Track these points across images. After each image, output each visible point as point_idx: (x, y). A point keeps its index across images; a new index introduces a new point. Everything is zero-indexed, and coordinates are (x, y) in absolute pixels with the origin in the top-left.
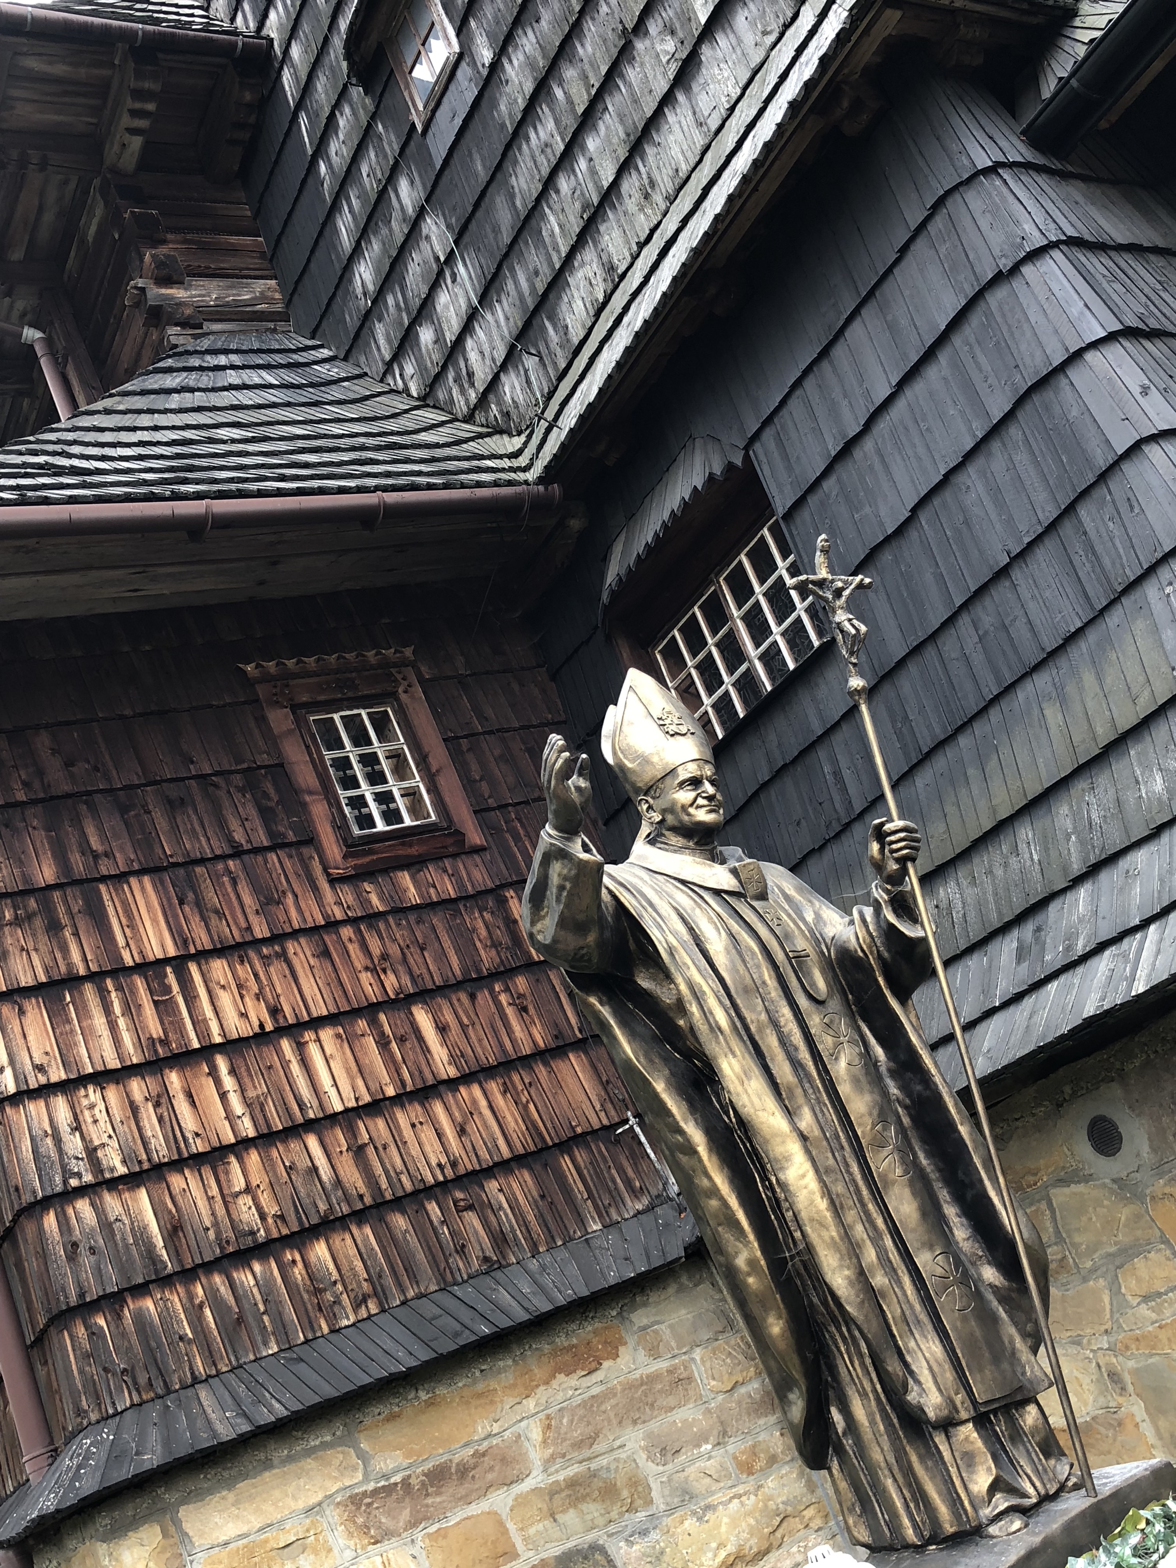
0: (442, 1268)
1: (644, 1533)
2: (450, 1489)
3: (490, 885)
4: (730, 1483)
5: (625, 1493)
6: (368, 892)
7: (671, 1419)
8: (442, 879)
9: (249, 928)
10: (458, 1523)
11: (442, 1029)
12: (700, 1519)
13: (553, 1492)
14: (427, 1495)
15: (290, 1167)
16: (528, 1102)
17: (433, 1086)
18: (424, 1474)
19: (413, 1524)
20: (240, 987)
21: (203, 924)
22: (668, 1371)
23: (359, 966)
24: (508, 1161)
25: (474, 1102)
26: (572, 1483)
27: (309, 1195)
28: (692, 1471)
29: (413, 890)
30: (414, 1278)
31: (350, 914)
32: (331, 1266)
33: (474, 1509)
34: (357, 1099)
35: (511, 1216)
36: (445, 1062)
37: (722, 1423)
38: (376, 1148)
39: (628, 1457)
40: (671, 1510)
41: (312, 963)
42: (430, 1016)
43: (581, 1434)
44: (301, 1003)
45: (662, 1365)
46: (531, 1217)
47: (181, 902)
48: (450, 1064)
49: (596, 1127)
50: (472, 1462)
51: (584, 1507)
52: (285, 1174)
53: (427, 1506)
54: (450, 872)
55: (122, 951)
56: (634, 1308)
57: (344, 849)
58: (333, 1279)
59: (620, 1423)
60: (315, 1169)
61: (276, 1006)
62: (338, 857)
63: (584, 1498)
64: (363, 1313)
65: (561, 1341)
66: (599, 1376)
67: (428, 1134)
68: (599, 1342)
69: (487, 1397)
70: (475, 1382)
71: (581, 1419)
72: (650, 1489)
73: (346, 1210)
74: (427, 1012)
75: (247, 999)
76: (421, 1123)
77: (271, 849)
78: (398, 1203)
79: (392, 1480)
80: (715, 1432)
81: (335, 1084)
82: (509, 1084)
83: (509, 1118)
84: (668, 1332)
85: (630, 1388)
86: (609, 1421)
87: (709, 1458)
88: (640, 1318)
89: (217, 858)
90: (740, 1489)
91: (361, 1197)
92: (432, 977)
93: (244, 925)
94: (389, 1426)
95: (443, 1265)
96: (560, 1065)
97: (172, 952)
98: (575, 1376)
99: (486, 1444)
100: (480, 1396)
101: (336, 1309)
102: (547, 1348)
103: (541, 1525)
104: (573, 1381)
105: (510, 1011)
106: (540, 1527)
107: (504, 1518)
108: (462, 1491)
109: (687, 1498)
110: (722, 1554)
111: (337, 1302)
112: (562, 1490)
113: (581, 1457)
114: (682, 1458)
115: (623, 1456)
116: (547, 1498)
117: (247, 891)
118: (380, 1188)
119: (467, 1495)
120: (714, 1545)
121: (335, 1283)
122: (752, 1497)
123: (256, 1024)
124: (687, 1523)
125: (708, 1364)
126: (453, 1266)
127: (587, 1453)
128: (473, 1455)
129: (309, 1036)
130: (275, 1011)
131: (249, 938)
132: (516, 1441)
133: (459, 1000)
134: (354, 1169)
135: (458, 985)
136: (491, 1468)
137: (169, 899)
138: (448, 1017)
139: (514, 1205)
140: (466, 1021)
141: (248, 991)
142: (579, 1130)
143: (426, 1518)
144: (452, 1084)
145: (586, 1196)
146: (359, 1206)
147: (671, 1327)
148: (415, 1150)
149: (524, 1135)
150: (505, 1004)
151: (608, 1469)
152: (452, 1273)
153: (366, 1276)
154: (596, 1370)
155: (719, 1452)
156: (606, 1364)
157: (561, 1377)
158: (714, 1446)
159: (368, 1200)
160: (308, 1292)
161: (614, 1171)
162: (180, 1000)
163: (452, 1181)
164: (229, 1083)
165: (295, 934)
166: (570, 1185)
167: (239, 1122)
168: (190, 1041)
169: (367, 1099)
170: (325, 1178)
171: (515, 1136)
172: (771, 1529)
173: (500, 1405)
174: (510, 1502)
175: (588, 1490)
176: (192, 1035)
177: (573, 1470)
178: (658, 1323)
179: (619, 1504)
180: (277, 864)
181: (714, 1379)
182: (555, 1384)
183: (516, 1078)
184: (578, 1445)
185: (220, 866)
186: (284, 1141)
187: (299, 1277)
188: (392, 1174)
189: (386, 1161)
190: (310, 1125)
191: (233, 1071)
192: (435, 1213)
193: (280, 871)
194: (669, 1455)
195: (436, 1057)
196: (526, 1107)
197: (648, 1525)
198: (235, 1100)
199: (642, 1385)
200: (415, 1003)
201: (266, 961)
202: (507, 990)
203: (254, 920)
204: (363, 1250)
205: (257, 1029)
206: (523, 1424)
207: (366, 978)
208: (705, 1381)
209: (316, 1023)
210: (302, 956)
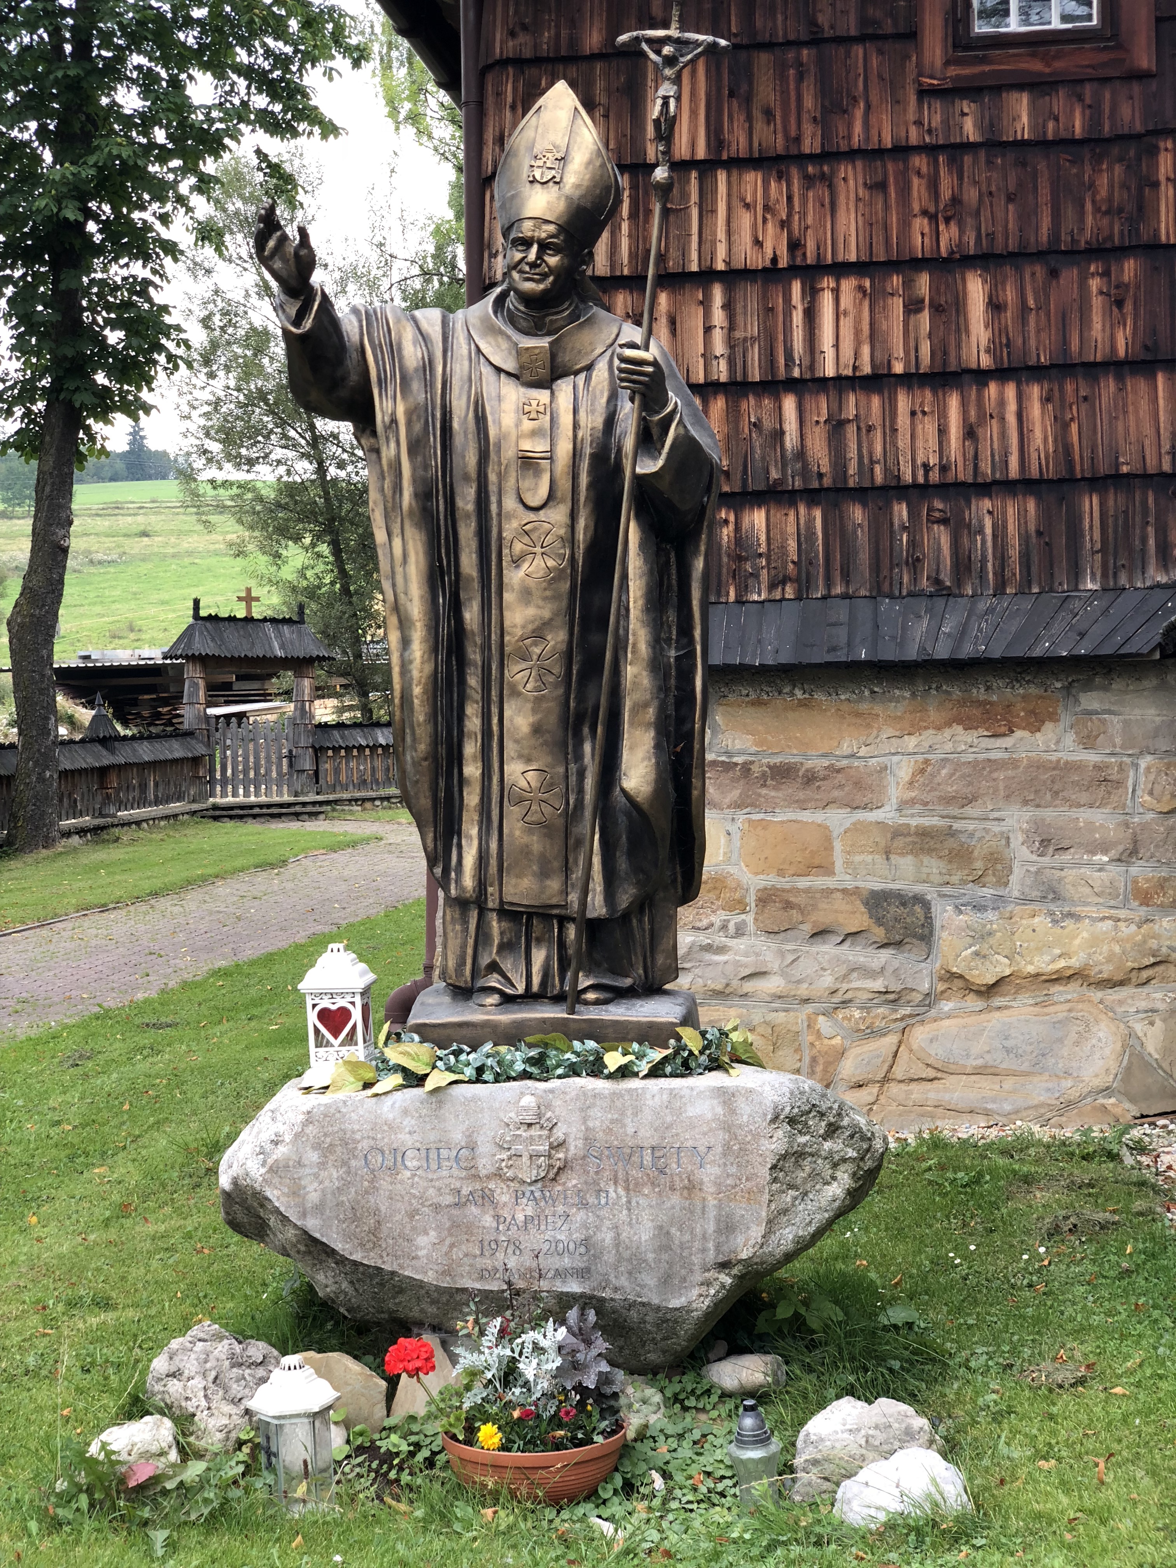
0: (882, 576)
1: (979, 908)
2: (789, 789)
3: (1139, 128)
4: (1112, 903)
5: (979, 864)
6: (964, 114)
7: (1075, 816)
8: (1072, 111)
9: (798, 140)
10: (782, 822)
11: (995, 306)
12: (1055, 922)
13: (898, 832)
14: (764, 785)
15: (755, 425)
16: (1072, 419)
17: (955, 374)
18: (769, 766)
19: (738, 805)
20: (767, 208)
21: (747, 125)
22: (1095, 767)
23: (916, 208)
24: (1015, 482)
25: (1002, 403)
26: (924, 833)
27: (763, 458)
28: (1070, 875)
29: (1025, 119)
30: (846, 577)
31: (927, 140)
32: (763, 538)
33: (806, 816)
34: (855, 368)
35: (989, 544)
36: (982, 348)
37: (1135, 842)
38: (859, 428)
39: (1002, 833)
40: (1025, 900)
41: (861, 195)
42: (987, 287)
43: (956, 791)
44: (829, 242)
45: (1091, 757)
46: (1014, 552)
47: (731, 94)
48: (988, 351)
49: (1151, 470)
50: (822, 774)
51: (926, 860)
52: (747, 431)
53: (760, 795)
54: (1088, 101)
55: (649, 143)
56: (1088, 686)
57: (950, 51)
58: (761, 550)
59: (1008, 797)
60: (782, 433)
61: (799, 240)
62: (939, 63)
63: (930, 851)
64: (777, 595)
65: (979, 693)
66: (1007, 742)
67: (928, 428)
68: (1023, 709)
69: (865, 721)
70: (861, 699)
71: (963, 776)
72: (1011, 871)
73: (798, 484)
74: (985, 281)
75: (770, 225)
76: (924, 413)
77: (861, 39)
78: (861, 494)
79: (735, 760)
80: (1121, 848)
81: (836, 346)
82: (1057, 394)
83: (1038, 434)
84: (1119, 726)
85: (1038, 768)
86: (996, 790)
87: (1100, 870)
88: (1091, 701)
89: (789, 43)
90: (1122, 914)
91: (820, 475)
92: (1007, 239)
93: (793, 134)
94: (751, 710)
95: (885, 572)
96: (1138, 386)
97: (701, 153)
98: (975, 733)
99: (844, 763)
100: (858, 715)
101: (750, 581)
102: (957, 693)
103: (870, 857)
104: (971, 737)
105: (1097, 303)
106: (869, 858)
107: (835, 834)
108: (801, 795)
109: (1051, 896)
110: (1061, 964)
111: (755, 576)
112: (909, 834)
113: (945, 813)
114: (1066, 857)
115: (997, 829)
116: (889, 836)
117: (812, 91)
118: (845, 472)
119: (804, 801)
120: (1057, 951)
121: (760, 555)
122: (1133, 927)
123: (769, 254)
124: (1037, 920)
125: (1152, 777)
126: (896, 578)
127: (956, 812)
128: (826, 768)
129: (828, 282)
130: (795, 246)
131: (794, 151)
132: (880, 772)
133: (1033, 274)
134: (825, 444)
135: (1040, 255)
136: (841, 786)
137: (719, 90)
138: (1010, 294)
139: (999, 532)
140: (1031, 303)
141: (774, 215)
142: (1125, 469)
143: (753, 805)
144: (981, 376)
145: (1098, 546)
146: (815, 485)
147: (1126, 723)
148: (903, 441)
149: (1047, 458)
150: (1094, 290)
151: (971, 835)
152: (891, 584)
153: (795, 558)
154: (1004, 735)
155: (1116, 870)
156: (1019, 734)
157: (958, 729)
158: (1112, 860)
159: (827, 482)
160: (729, 556)
161: (1151, 530)
162: (695, 213)
163: (935, 486)
164: (718, 317)
165: (852, 155)
166: (1082, 530)
167: (715, 363)
168: (690, 261)
169: (867, 369)
170: (788, 445)
171: (1034, 456)
172: (1136, 965)
173: (875, 732)
174: (847, 824)
175: (938, 846)
176: (694, 256)
177: (934, 821)
178: (1110, 712)
179: (966, 872)
180: (861, 61)
181: (1151, 793)
182: (947, 733)
183: (1069, 387)
184: (949, 800)
185: (791, 55)
186: (759, 396)
187: (726, 538)
188: (866, 461)
189: (865, 445)
190: (792, 385)
191: (728, 306)
192: (900, 515)
193: (861, 71)
194: (1051, 850)
195: (973, 339)
196: (1066, 426)
197: (990, 903)
198: (718, 336)
199: (1054, 769)
200: (974, 267)
201: (809, 181)
202: (1106, 274)
203: (808, 129)
204: (803, 532)
205: (768, 263)
206: (895, 759)
207: (920, 224)
208: (1139, 792)
209: (840, 269)
210: (851, 183)
